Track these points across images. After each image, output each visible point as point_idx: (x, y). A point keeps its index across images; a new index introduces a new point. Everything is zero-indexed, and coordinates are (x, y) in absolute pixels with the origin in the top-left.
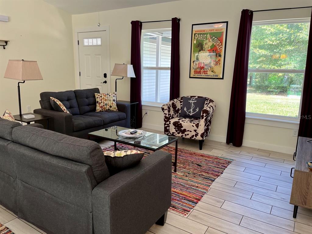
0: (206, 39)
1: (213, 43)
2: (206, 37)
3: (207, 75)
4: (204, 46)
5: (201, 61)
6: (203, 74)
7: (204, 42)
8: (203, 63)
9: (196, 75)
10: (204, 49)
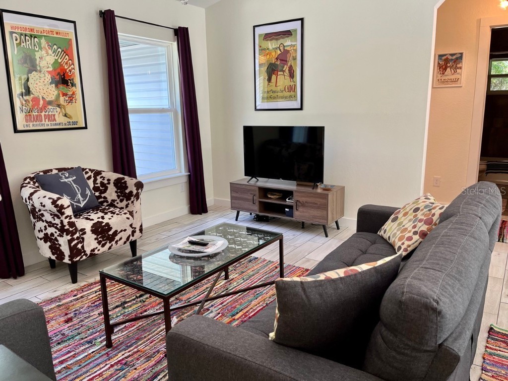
0: (41, 48)
1: (57, 58)
2: (40, 44)
3: (55, 122)
4: (37, 62)
5: (36, 94)
6: (47, 122)
7: (36, 53)
8: (42, 97)
9: (31, 125)
10: (38, 68)
